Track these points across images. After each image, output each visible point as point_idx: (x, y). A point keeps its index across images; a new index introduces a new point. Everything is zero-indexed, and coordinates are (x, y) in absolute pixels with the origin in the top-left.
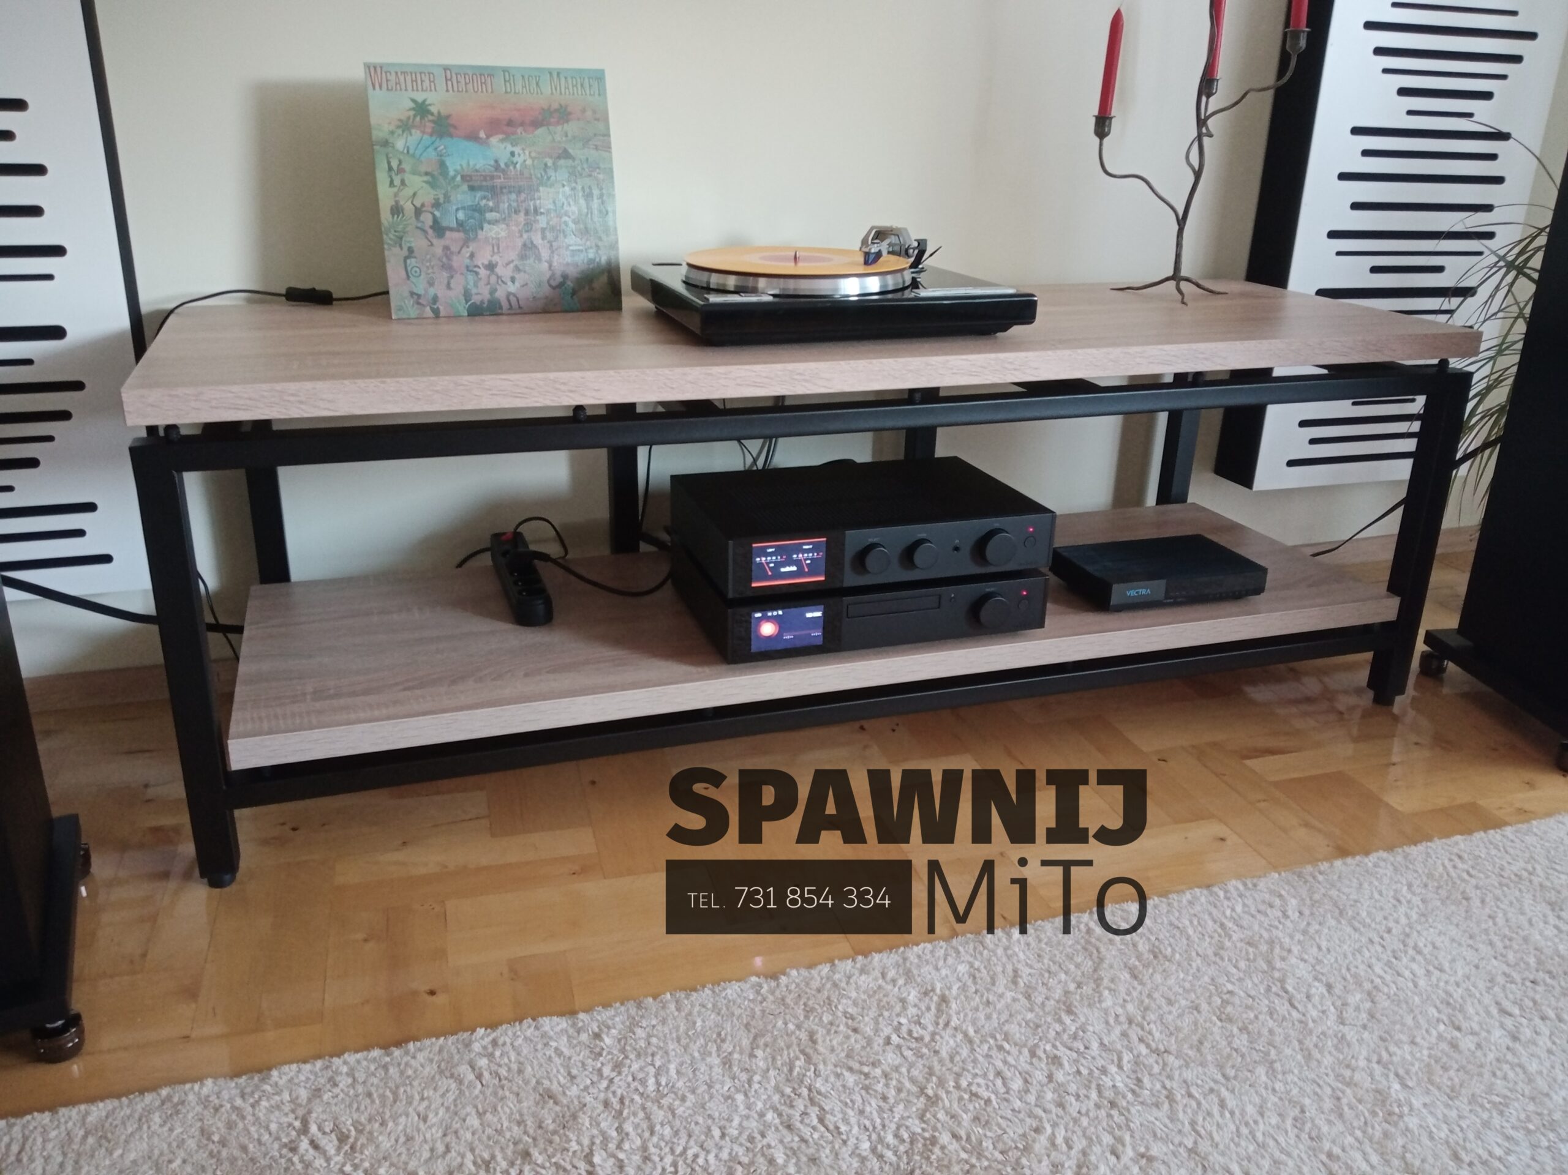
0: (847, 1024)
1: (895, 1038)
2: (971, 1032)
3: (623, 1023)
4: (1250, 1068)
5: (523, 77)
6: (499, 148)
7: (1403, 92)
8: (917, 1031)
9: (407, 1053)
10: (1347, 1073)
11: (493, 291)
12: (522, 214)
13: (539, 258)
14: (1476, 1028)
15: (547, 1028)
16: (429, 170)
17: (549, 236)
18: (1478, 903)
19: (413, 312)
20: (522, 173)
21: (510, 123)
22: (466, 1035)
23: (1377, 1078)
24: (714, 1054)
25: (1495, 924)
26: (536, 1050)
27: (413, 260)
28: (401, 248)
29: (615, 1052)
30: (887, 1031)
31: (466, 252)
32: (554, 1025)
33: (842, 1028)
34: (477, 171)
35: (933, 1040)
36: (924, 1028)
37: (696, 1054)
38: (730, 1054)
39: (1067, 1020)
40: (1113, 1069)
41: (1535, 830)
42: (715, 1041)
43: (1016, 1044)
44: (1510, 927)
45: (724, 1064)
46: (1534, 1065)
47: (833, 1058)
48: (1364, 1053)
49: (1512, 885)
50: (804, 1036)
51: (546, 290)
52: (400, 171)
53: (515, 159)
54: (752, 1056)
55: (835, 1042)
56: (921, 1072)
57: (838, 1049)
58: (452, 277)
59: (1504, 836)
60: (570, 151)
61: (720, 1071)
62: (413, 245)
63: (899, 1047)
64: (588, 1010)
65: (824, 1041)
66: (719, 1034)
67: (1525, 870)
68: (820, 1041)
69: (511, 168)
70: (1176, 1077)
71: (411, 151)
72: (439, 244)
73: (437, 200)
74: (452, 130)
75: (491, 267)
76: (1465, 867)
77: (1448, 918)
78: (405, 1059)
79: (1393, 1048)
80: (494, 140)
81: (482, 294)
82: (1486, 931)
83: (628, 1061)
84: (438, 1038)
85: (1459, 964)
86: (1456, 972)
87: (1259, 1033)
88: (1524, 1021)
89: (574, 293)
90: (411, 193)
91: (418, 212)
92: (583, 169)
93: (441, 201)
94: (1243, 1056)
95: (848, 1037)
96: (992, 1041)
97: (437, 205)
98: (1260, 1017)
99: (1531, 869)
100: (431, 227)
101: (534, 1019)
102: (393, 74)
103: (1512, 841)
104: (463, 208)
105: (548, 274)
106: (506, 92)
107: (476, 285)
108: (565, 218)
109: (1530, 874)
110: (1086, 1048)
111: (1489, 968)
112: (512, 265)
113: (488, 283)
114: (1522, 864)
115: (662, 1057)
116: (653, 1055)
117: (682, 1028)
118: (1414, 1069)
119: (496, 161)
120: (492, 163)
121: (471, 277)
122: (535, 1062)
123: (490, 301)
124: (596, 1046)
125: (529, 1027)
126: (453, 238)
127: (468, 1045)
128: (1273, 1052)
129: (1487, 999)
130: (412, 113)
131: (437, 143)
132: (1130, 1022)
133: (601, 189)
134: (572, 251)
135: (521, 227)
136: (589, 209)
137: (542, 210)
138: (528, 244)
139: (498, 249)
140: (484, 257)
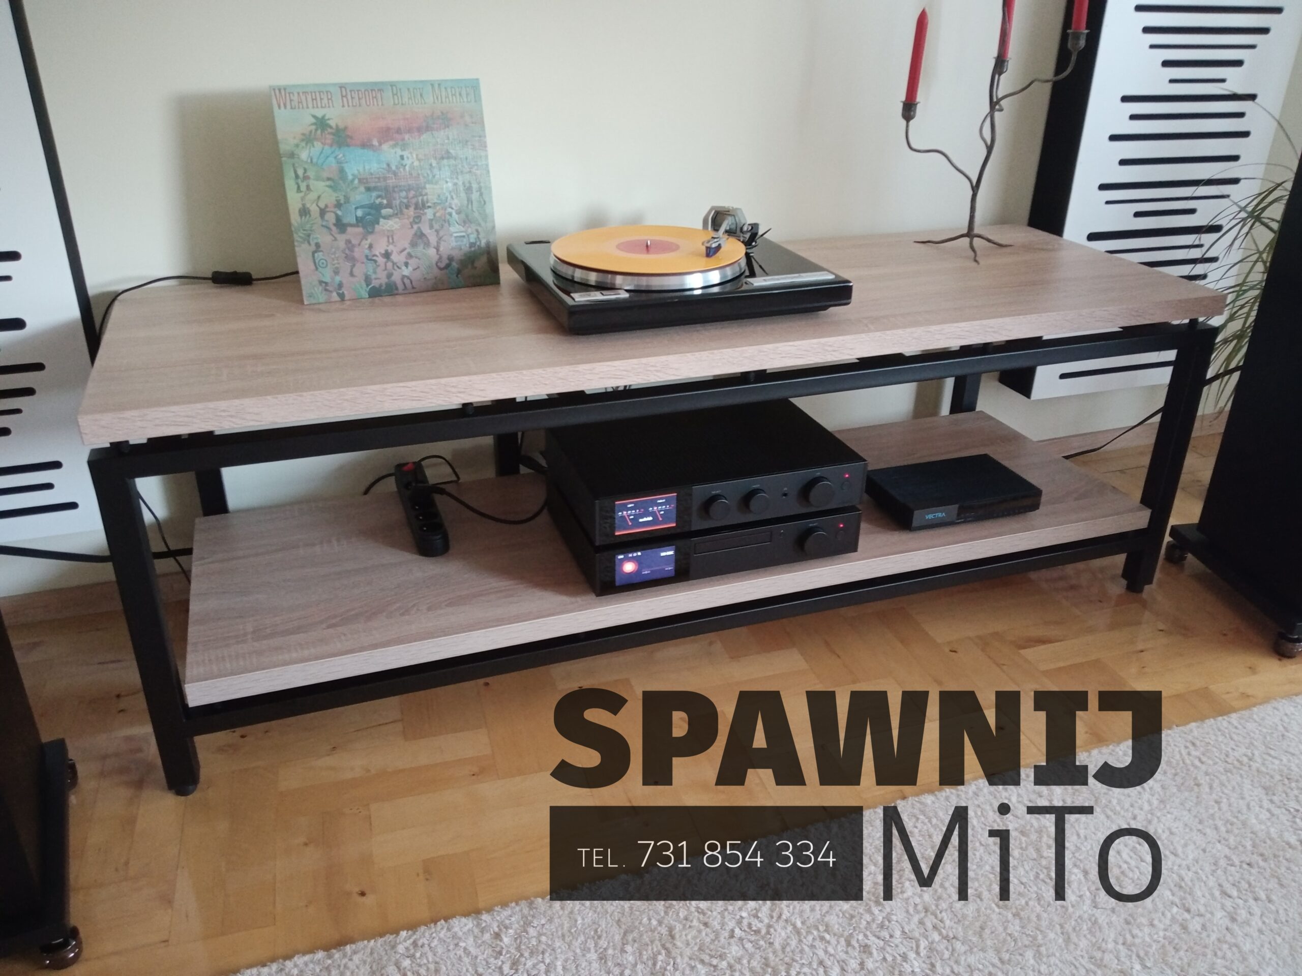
0: (699, 919)
1: (737, 932)
2: (799, 924)
3: (518, 923)
4: (1021, 952)
5: (408, 89)
6: (390, 153)
7: (1166, 64)
8: (756, 924)
9: (345, 956)
10: (1098, 955)
11: (389, 276)
12: (412, 209)
13: (427, 244)
14: (1202, 910)
15: (456, 929)
16: (331, 176)
17: (436, 226)
18: (1207, 790)
19: (322, 298)
20: (411, 174)
21: (399, 131)
22: (392, 937)
23: (1123, 959)
24: (593, 950)
25: (1220, 809)
26: (449, 950)
27: (320, 254)
28: (309, 244)
29: (513, 951)
30: (731, 924)
31: (366, 244)
32: (462, 925)
33: (695, 923)
34: (371, 174)
35: (768, 933)
36: (761, 922)
37: (578, 951)
38: (605, 949)
39: (876, 911)
40: (912, 955)
41: (1255, 717)
42: (593, 937)
43: (835, 935)
44: (1232, 811)
45: (601, 959)
46: (1248, 945)
47: (688, 952)
48: (1112, 936)
49: (1235, 771)
50: (664, 930)
51: (436, 271)
52: (306, 178)
53: (404, 162)
54: (623, 951)
55: (689, 937)
56: (759, 962)
57: (692, 943)
58: (354, 266)
59: (1229, 722)
60: (451, 151)
61: (597, 965)
62: (319, 241)
63: (741, 939)
64: (489, 910)
65: (680, 936)
66: (596, 931)
67: (1246, 755)
68: (677, 936)
69: (401, 170)
70: (962, 962)
71: (315, 160)
72: (342, 239)
73: (338, 201)
75: (387, 255)
76: (1197, 753)
77: (1182, 804)
78: (344, 961)
79: (1136, 931)
80: (385, 147)
81: (379, 279)
82: (1212, 816)
83: (523, 959)
84: (369, 941)
85: (1191, 847)
86: (1187, 857)
87: (1028, 918)
88: (1241, 902)
89: (459, 272)
90: (316, 197)
91: (323, 212)
92: (462, 166)
93: (342, 202)
94: (1015, 941)
95: (700, 931)
96: (815, 933)
97: (338, 205)
98: (1031, 903)
99: (1250, 754)
100: (335, 225)
101: (446, 921)
102: (296, 95)
103: (1236, 728)
104: (362, 207)
105: (436, 257)
106: (394, 104)
107: (375, 272)
108: (449, 210)
109: (1250, 760)
110: (891, 936)
111: (1214, 851)
112: (405, 253)
113: (386, 269)
114: (1243, 750)
115: (550, 955)
116: (543, 953)
117: (566, 926)
118: (1151, 951)
119: (388, 165)
120: (385, 166)
121: (370, 266)
122: (449, 963)
123: (386, 284)
124: (497, 945)
125: (442, 929)
126: (354, 233)
127: (393, 947)
128: (1040, 937)
129: (1212, 882)
130: (314, 127)
131: (337, 152)
132: (926, 910)
133: (479, 183)
134: (456, 237)
135: (411, 220)
136: (470, 201)
137: (429, 204)
138: (419, 233)
139: (393, 239)
140: (381, 247)
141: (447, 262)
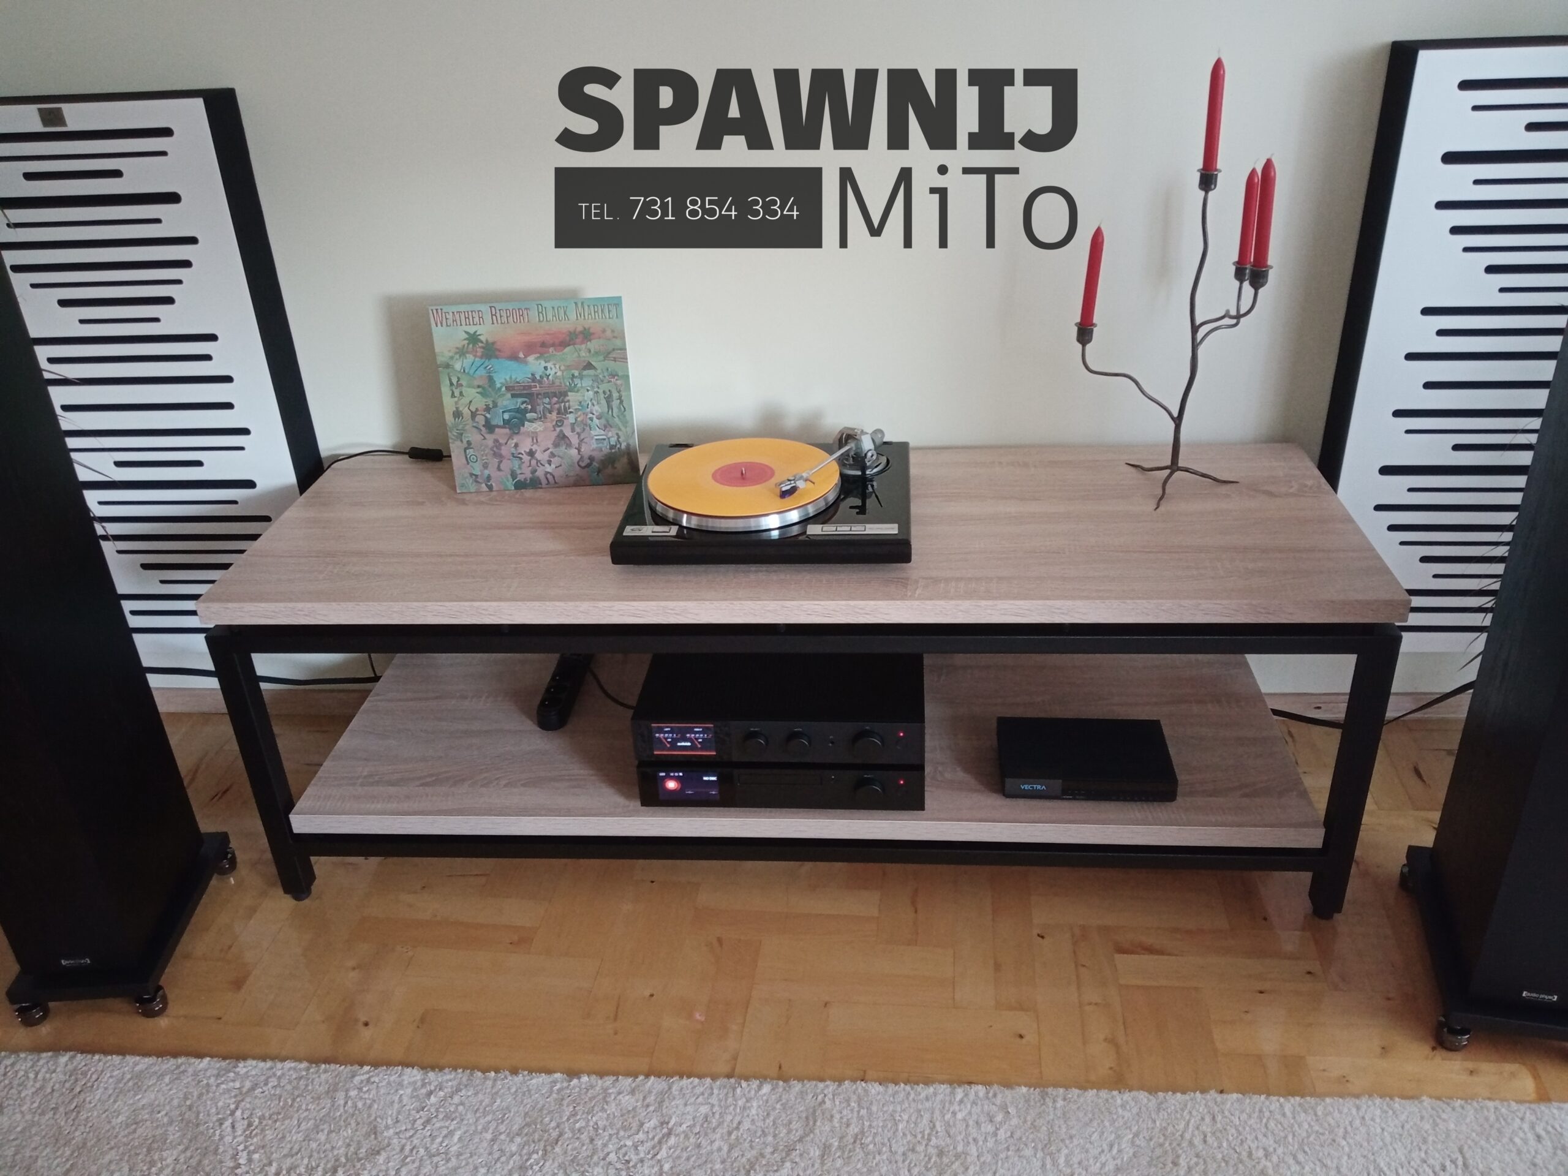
3: (452, 1088)
5: (553, 308)
6: (535, 365)
7: (1493, 269)
9: (318, 1071)
11: (534, 471)
12: (554, 414)
13: (569, 445)
16: (481, 384)
17: (578, 430)
19: (473, 488)
20: (555, 383)
21: (543, 345)
22: (358, 1068)
27: (471, 450)
28: (462, 441)
29: (433, 1110)
30: (612, 1148)
31: (512, 443)
34: (518, 383)
36: (638, 1154)
38: (500, 1134)
42: (498, 1121)
50: (555, 1135)
51: (577, 469)
52: (459, 385)
53: (548, 372)
58: (501, 461)
60: (593, 363)
62: (470, 439)
64: (440, 1069)
65: (564, 1143)
68: (562, 1142)
69: (545, 379)
71: (467, 371)
72: (490, 439)
73: (487, 406)
74: (497, 353)
75: (531, 454)
78: (315, 1076)
80: (531, 359)
81: (525, 474)
83: (436, 1120)
84: (340, 1066)
89: (599, 471)
90: (468, 402)
91: (474, 415)
92: (604, 377)
93: (491, 406)
97: (488, 409)
100: (484, 426)
102: (451, 314)
104: (509, 411)
105: (578, 457)
106: (539, 321)
107: (520, 468)
108: (590, 416)
112: (548, 452)
113: (530, 466)
116: (453, 1120)
119: (533, 375)
120: (530, 376)
121: (516, 463)
122: (382, 1103)
123: (531, 479)
124: (425, 1101)
126: (501, 433)
127: (354, 1077)
130: (467, 342)
131: (486, 363)
133: (619, 392)
134: (596, 439)
135: (554, 423)
136: (610, 407)
137: (571, 410)
138: (561, 436)
139: (537, 440)
140: (526, 446)
141: (589, 461)
